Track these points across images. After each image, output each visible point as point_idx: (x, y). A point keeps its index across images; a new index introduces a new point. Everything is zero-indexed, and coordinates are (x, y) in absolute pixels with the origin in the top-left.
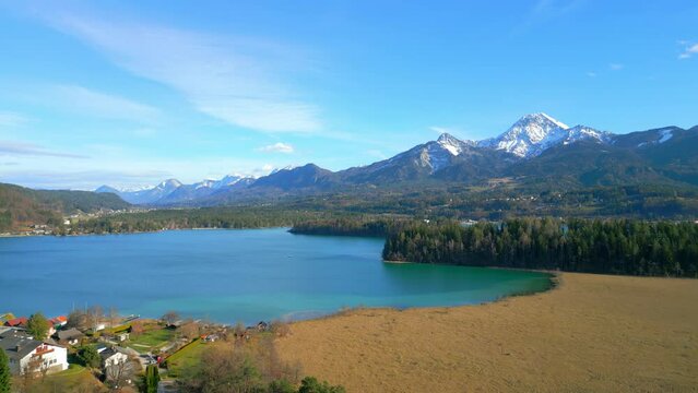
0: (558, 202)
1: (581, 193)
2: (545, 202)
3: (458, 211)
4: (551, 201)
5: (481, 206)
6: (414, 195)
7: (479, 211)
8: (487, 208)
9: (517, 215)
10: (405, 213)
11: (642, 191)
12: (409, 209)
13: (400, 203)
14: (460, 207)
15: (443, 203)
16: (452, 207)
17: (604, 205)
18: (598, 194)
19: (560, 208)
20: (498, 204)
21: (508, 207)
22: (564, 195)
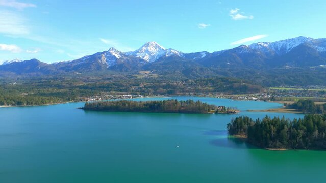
0: (195, 85)
1: (203, 81)
2: (189, 85)
4: (192, 84)
5: (161, 87)
7: (161, 90)
8: (164, 87)
9: (180, 92)
10: (121, 90)
11: (229, 80)
12: (122, 88)
13: (114, 85)
14: (150, 87)
15: (139, 85)
17: (216, 86)
18: (211, 81)
19: (197, 88)
20: (168, 86)
21: (174, 87)
22: (196, 82)
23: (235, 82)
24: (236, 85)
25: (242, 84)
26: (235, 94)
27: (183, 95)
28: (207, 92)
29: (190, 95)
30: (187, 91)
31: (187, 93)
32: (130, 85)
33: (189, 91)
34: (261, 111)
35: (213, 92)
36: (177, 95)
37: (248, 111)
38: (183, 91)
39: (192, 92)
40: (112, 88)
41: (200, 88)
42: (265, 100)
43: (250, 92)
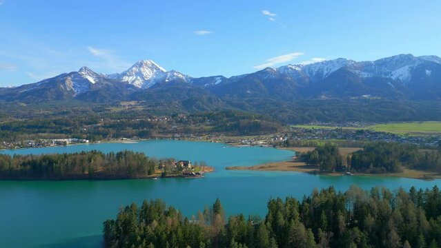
0: (186, 123)
2: (177, 122)
3: (110, 129)
4: (181, 121)
5: (130, 125)
6: (64, 113)
7: (130, 130)
8: (135, 126)
9: (160, 133)
11: (236, 115)
12: (64, 128)
13: (55, 122)
14: (112, 126)
15: (96, 123)
16: (105, 126)
17: (216, 124)
18: (210, 116)
19: (188, 127)
20: (143, 124)
21: (151, 126)
22: (188, 117)
23: (244, 118)
24: (244, 122)
25: (252, 121)
26: (241, 135)
27: (161, 138)
28: (200, 133)
29: (173, 138)
30: (170, 132)
31: (169, 135)
32: (81, 123)
33: (175, 132)
34: (249, 168)
35: (210, 132)
36: (153, 138)
37: (227, 169)
38: (165, 133)
39: (178, 133)
40: (47, 128)
41: (192, 127)
42: (274, 146)
43: (263, 132)
